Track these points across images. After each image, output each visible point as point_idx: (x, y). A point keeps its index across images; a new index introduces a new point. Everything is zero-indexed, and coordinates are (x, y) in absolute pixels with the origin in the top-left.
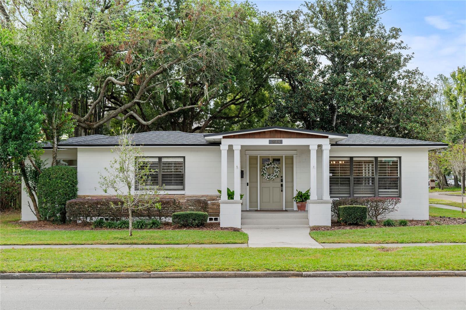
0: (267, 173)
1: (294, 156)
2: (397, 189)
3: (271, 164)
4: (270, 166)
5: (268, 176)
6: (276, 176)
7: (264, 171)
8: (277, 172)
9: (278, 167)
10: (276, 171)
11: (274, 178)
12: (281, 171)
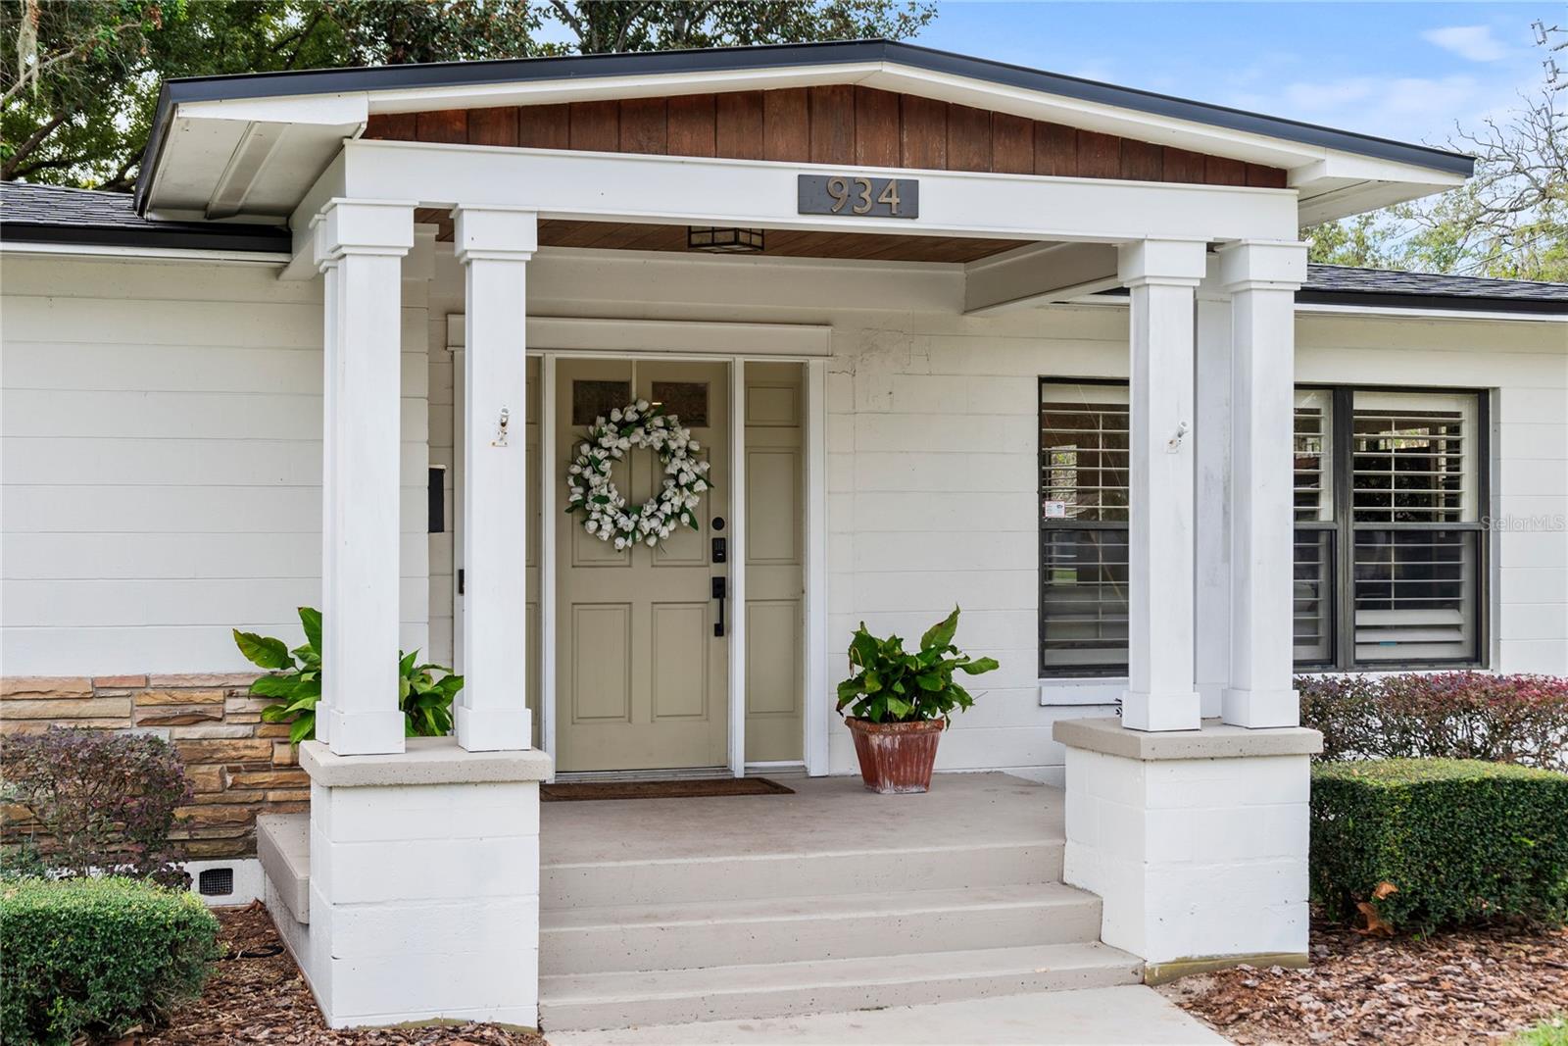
0: (613, 495)
1: (815, 364)
2: (1456, 606)
3: (641, 422)
4: (635, 439)
5: (623, 521)
6: (685, 518)
7: (595, 480)
8: (690, 486)
9: (695, 447)
10: (684, 479)
11: (664, 532)
12: (717, 482)
